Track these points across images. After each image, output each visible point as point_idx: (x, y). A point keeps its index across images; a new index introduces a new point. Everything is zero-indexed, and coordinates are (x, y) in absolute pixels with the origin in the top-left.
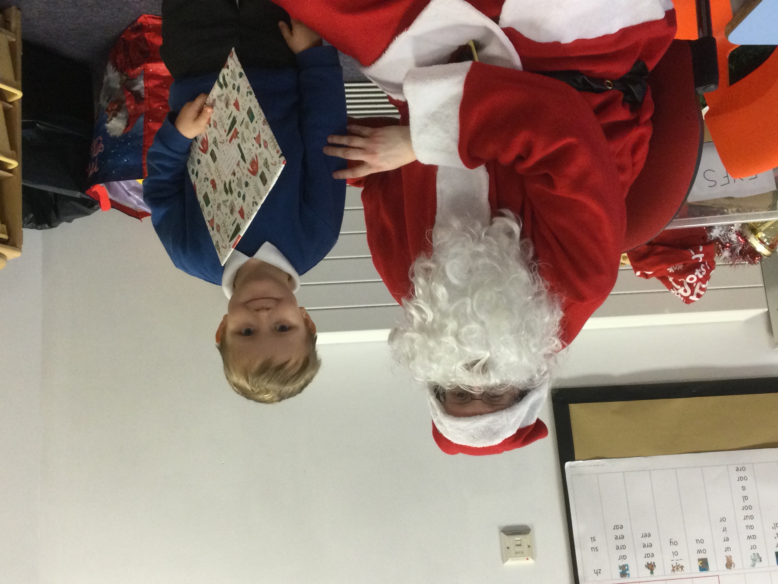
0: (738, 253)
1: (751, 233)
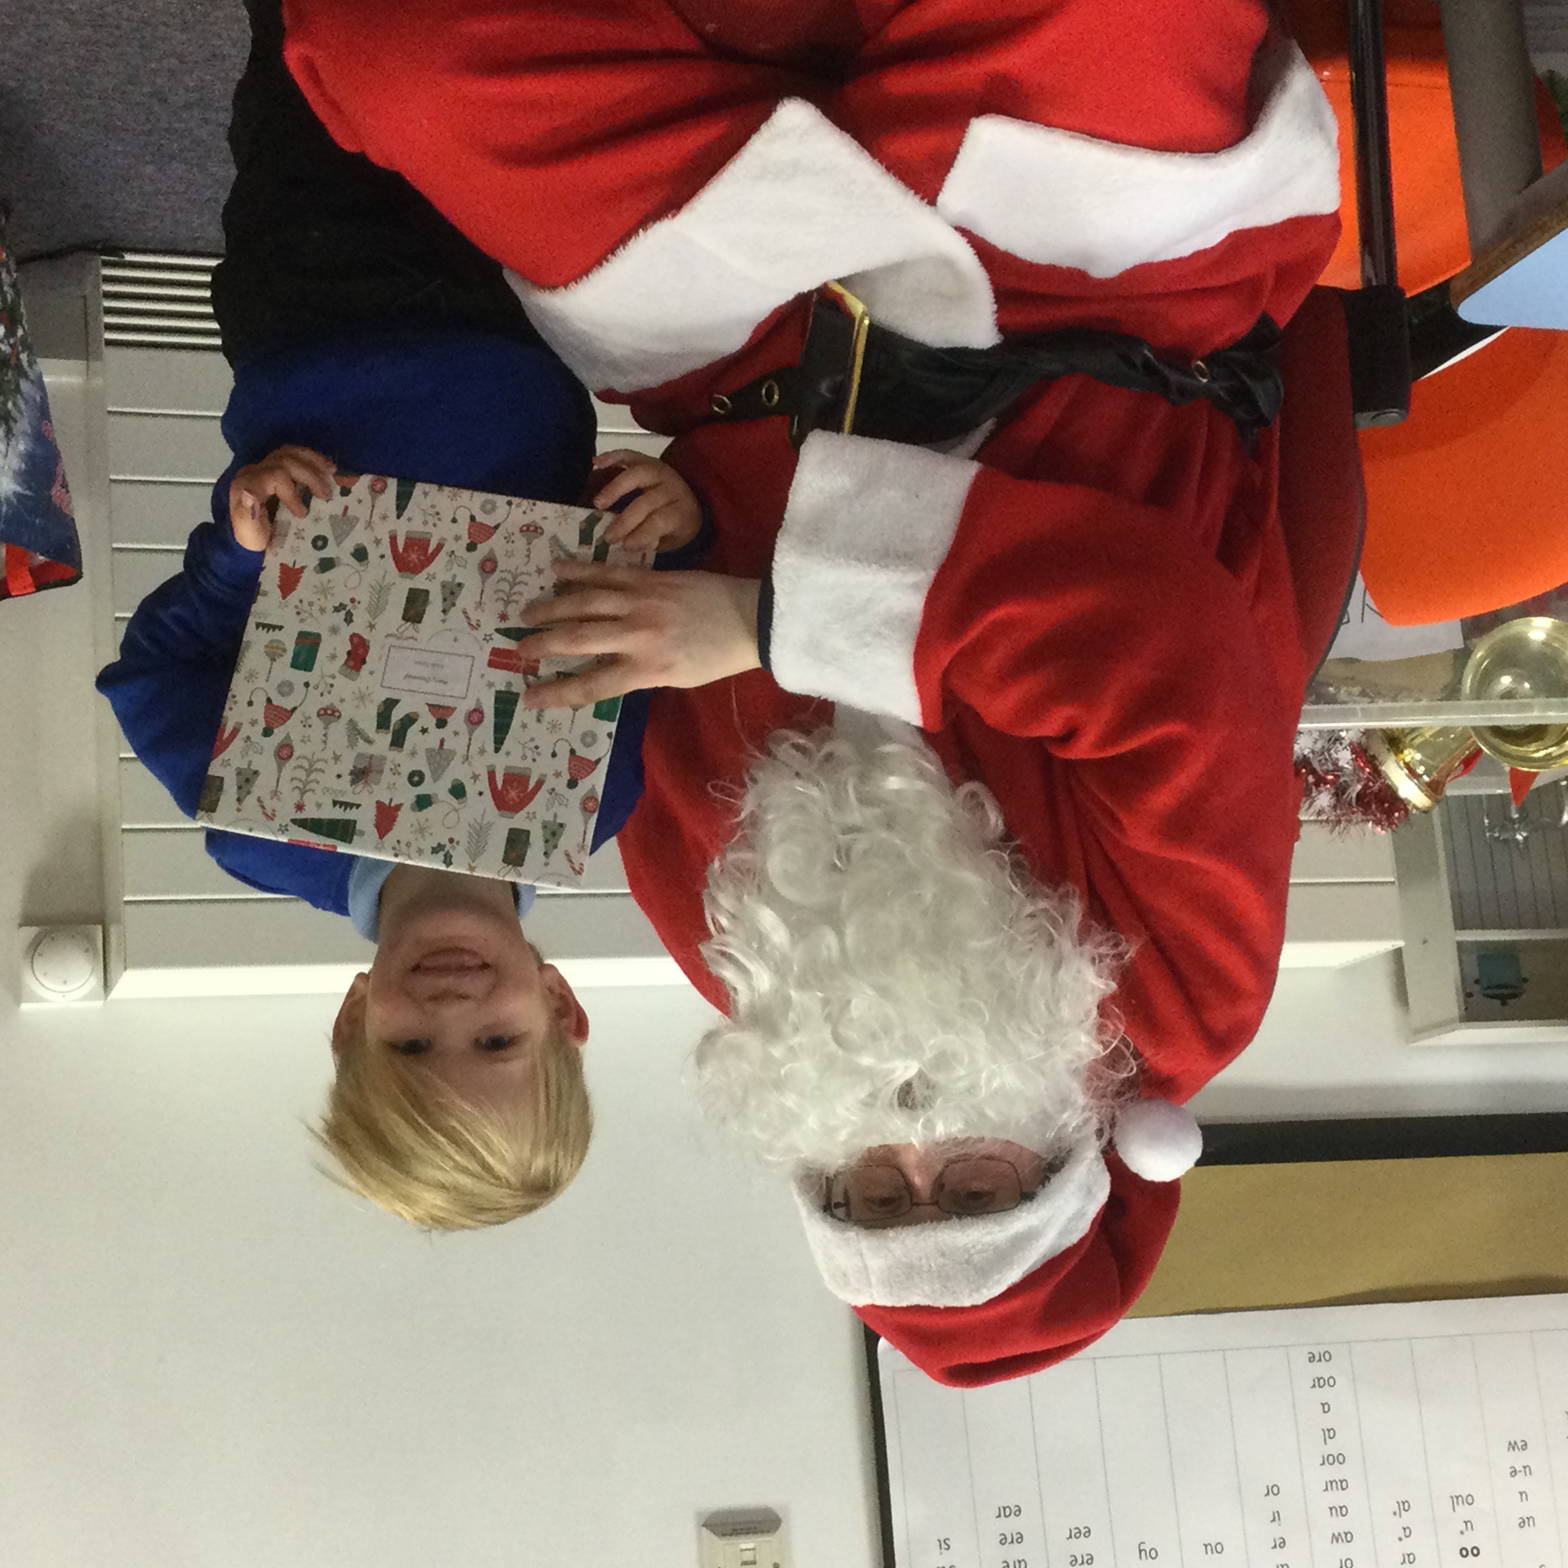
0: (1354, 800)
1: (1388, 750)
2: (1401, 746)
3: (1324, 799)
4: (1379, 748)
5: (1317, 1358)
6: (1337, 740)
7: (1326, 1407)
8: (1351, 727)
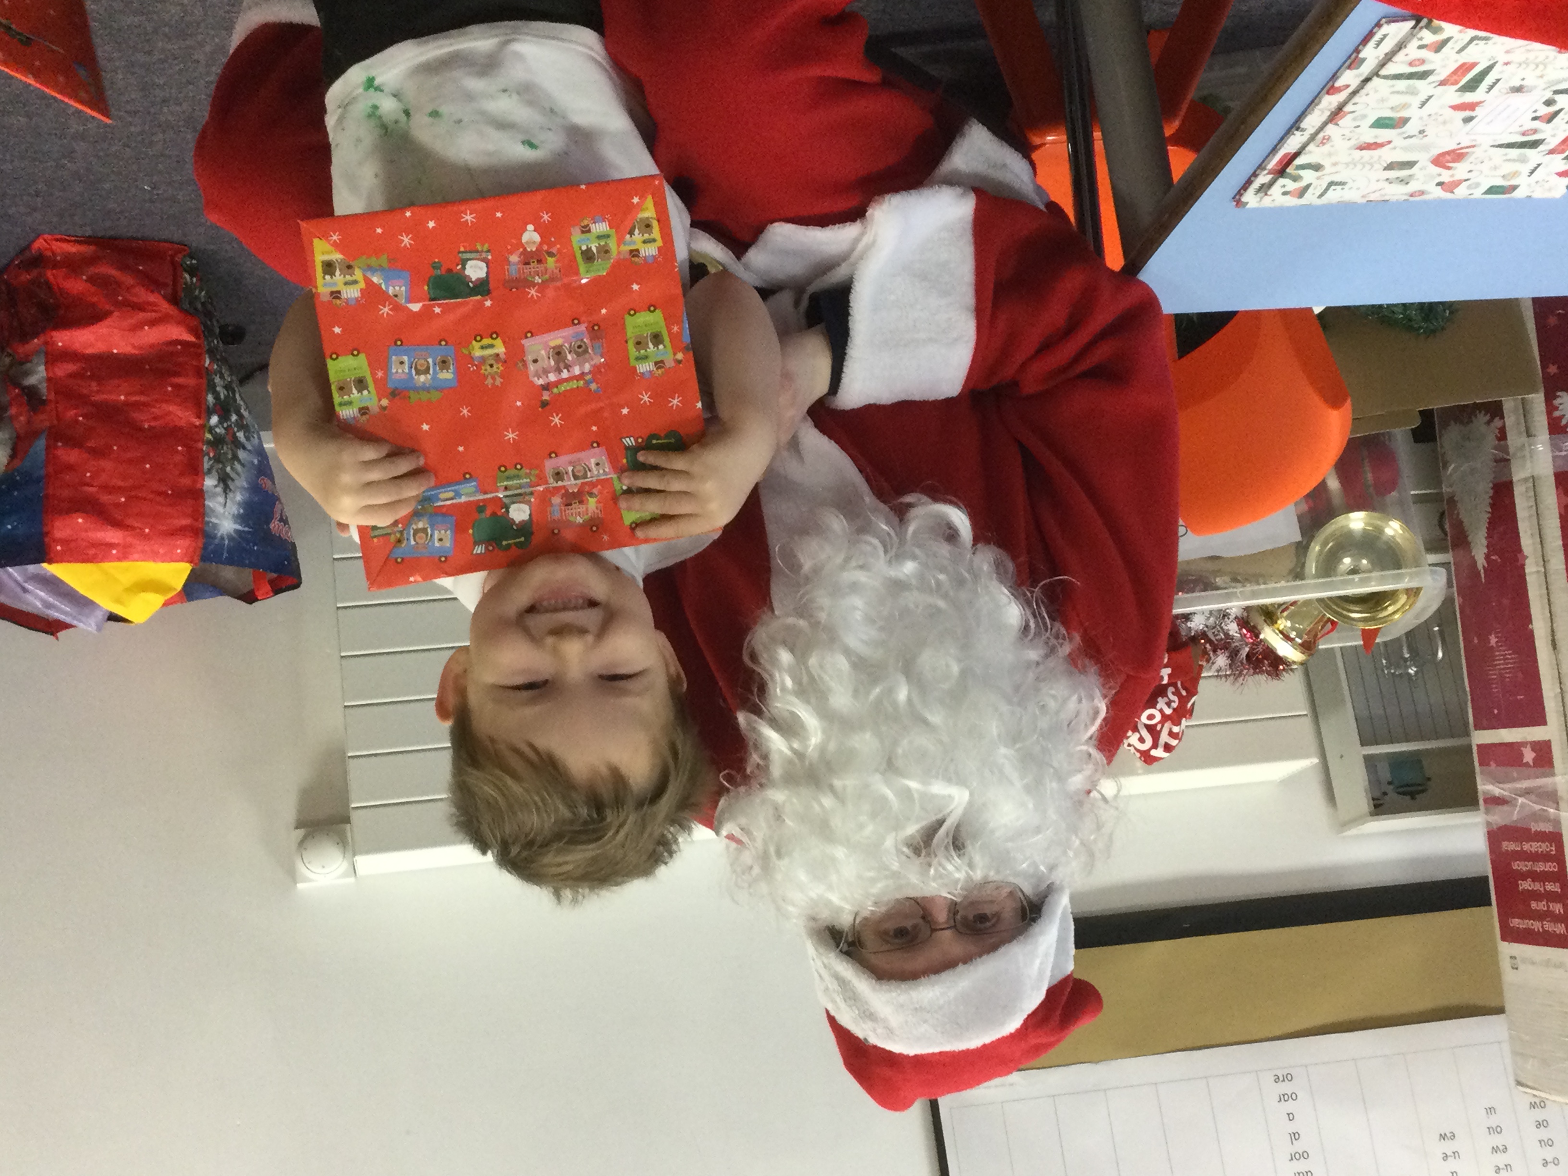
0: (1245, 660)
1: (1265, 621)
2: (1274, 618)
3: (1221, 660)
4: (1258, 620)
5: (1281, 1079)
6: (1224, 616)
7: (1291, 1116)
8: (1235, 606)
